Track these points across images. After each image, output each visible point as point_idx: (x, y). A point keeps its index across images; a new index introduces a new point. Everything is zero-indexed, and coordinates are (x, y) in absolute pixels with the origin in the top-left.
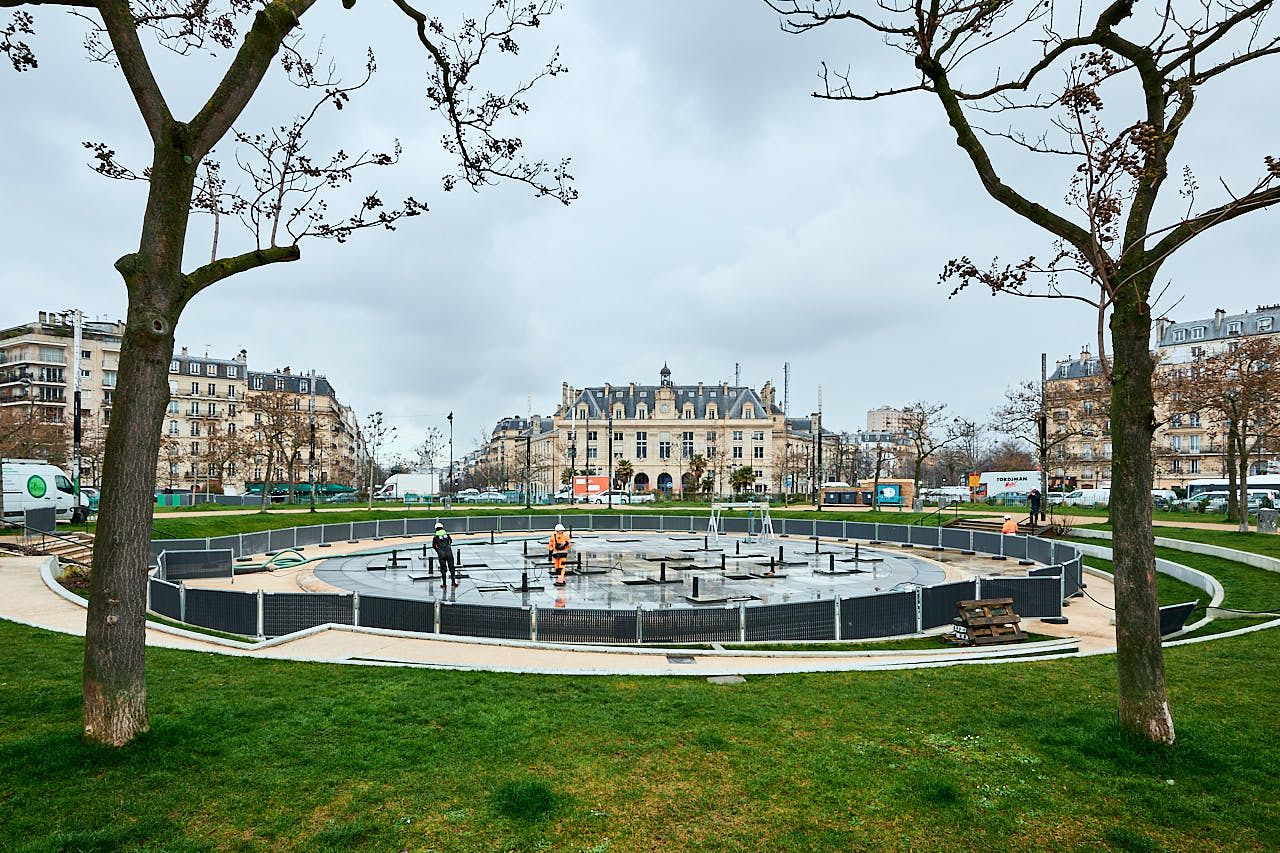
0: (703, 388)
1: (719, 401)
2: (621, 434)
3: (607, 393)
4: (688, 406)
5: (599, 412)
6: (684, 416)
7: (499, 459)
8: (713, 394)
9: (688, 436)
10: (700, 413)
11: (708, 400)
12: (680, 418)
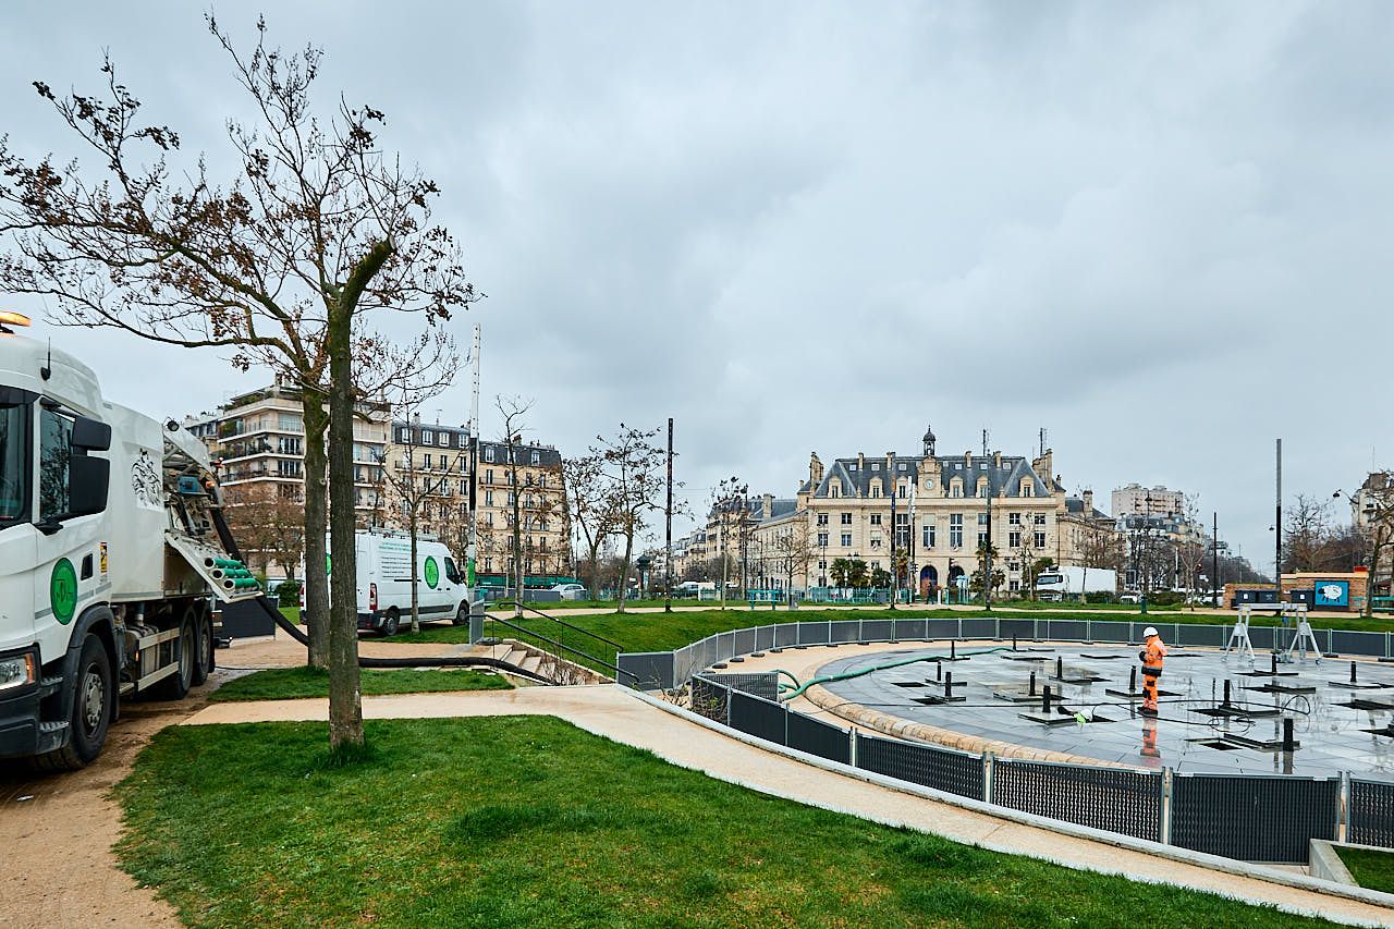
0: (972, 458)
1: (991, 475)
2: (879, 517)
3: (861, 466)
4: (956, 482)
5: (853, 489)
6: (951, 494)
7: (719, 548)
8: (984, 467)
9: (957, 519)
10: (970, 490)
11: (979, 473)
12: (946, 496)
